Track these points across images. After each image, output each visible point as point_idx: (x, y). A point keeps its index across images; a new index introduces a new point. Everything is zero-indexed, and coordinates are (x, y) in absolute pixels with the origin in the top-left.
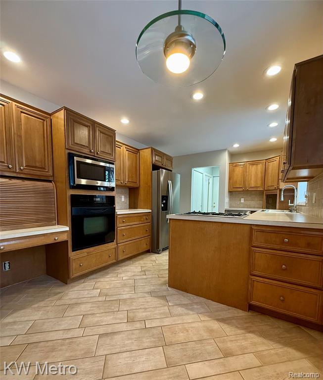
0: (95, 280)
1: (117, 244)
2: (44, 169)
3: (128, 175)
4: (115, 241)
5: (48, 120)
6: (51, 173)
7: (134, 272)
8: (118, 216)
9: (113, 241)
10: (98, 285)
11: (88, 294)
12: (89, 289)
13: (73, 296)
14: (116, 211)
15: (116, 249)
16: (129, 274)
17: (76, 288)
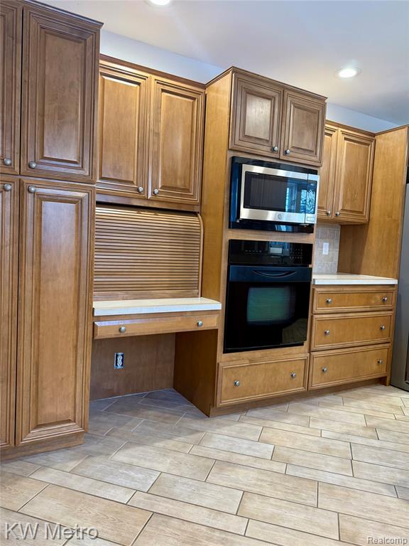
0: (261, 421)
1: (310, 351)
2: (188, 190)
3: (345, 196)
4: (306, 343)
5: (201, 98)
6: (197, 199)
7: (348, 425)
8: (317, 289)
9: (302, 344)
10: (267, 434)
11: (249, 448)
12: (252, 438)
13: (221, 446)
14: (314, 277)
15: (308, 363)
16: (337, 426)
17: (225, 430)
